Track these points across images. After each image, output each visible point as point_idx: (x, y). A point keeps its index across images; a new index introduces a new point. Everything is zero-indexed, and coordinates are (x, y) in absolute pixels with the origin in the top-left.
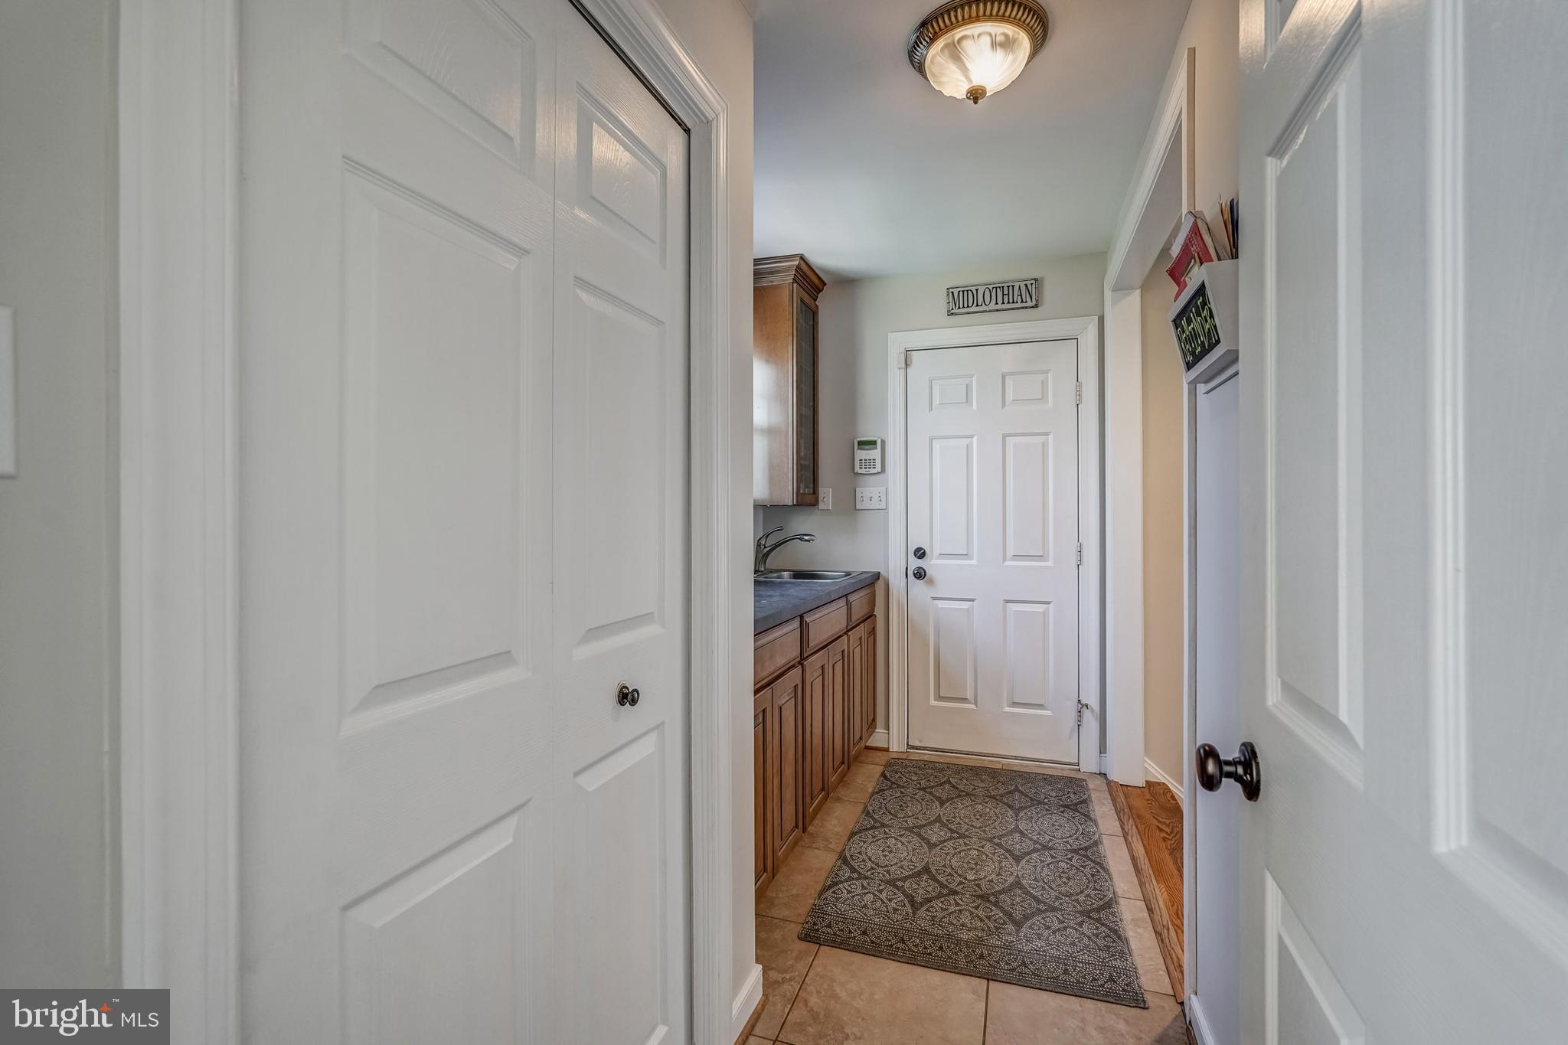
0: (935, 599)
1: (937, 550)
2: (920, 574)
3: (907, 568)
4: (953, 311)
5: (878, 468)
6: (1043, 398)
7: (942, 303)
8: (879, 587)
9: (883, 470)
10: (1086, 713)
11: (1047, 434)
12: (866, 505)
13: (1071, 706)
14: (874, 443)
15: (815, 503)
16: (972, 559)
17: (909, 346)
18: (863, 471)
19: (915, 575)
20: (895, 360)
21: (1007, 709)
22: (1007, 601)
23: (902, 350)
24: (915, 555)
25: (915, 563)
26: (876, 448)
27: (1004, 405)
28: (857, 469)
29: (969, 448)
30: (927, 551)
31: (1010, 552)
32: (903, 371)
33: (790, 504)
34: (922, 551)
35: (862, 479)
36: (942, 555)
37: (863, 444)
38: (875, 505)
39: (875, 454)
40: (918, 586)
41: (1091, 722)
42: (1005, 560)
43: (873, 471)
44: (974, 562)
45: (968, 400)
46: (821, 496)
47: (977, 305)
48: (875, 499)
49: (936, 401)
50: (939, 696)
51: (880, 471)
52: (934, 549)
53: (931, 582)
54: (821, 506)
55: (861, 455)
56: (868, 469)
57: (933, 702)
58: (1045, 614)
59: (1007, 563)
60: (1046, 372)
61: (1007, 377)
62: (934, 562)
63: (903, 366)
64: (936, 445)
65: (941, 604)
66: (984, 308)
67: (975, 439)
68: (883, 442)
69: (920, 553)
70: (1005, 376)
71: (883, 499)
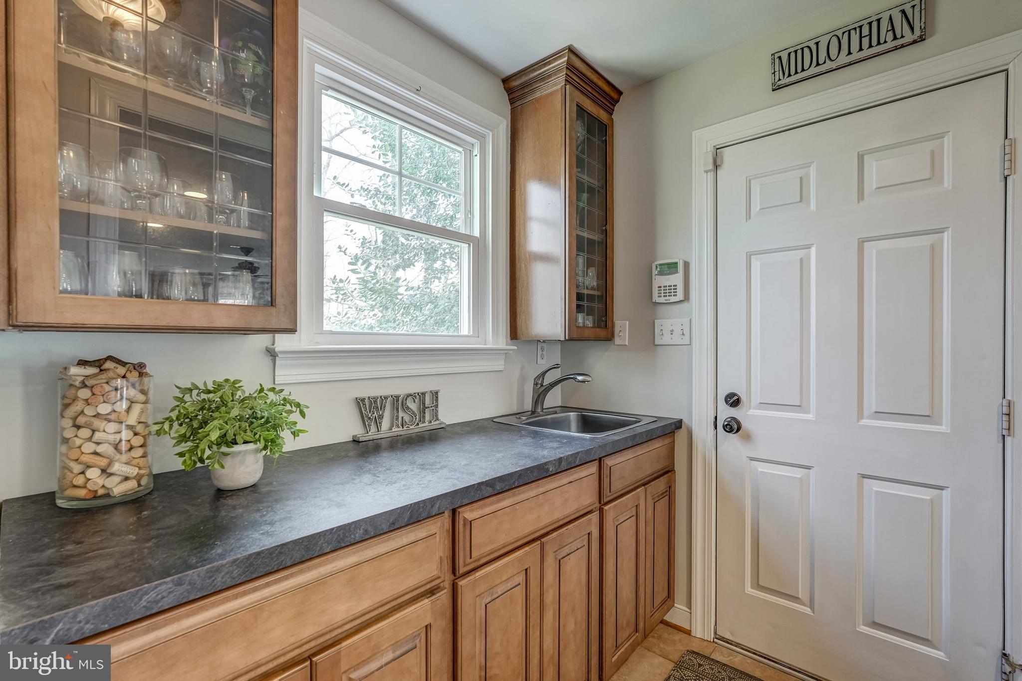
0: (752, 459)
1: (756, 398)
2: (733, 427)
3: (716, 418)
4: (780, 83)
5: (680, 296)
6: (936, 178)
7: (764, 75)
8: (680, 437)
9: (687, 297)
12: (667, 339)
14: (675, 266)
15: (609, 338)
16: (807, 412)
17: (719, 142)
18: (662, 300)
19: (724, 427)
20: (700, 162)
21: (864, 630)
22: (864, 476)
23: (710, 149)
24: (727, 402)
25: (726, 413)
26: (677, 272)
27: (861, 196)
28: (656, 298)
29: (803, 264)
30: (744, 398)
31: (870, 405)
32: (711, 175)
33: (562, 339)
34: (736, 398)
35: (661, 310)
36: (763, 405)
37: (662, 268)
38: (676, 340)
39: (676, 279)
40: (730, 442)
42: (860, 416)
43: (673, 299)
44: (810, 417)
45: (803, 197)
47: (818, 64)
48: (677, 331)
49: (756, 207)
50: (758, 584)
51: (682, 299)
52: (752, 397)
53: (748, 437)
54: (617, 341)
55: (660, 281)
56: (667, 298)
57: (749, 590)
58: (934, 506)
59: (865, 422)
60: (941, 136)
61: (866, 157)
62: (752, 412)
63: (712, 169)
64: (756, 263)
65: (762, 468)
66: (829, 65)
67: (813, 249)
68: (687, 265)
69: (734, 401)
70: (863, 156)
71: (687, 332)
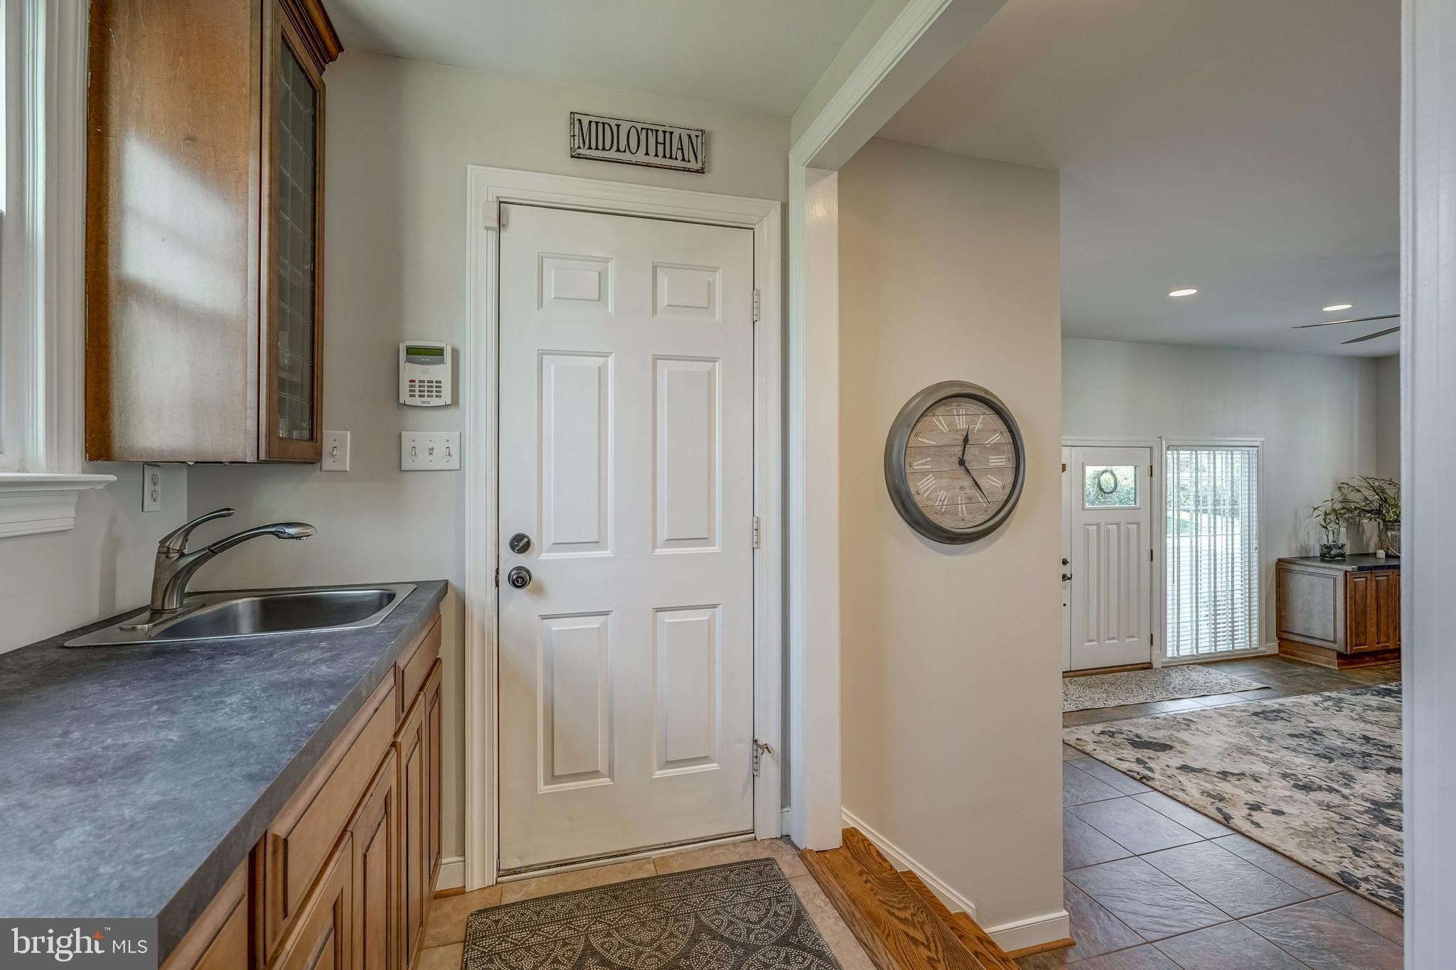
0: (545, 617)
1: (549, 537)
2: (520, 579)
3: (497, 570)
4: (580, 151)
5: (446, 398)
6: (708, 308)
7: (560, 138)
8: (448, 609)
9: (455, 401)
10: (766, 759)
11: (714, 360)
12: (423, 461)
13: (745, 748)
14: (439, 352)
15: (315, 459)
16: (605, 548)
17: (506, 194)
18: (417, 401)
19: (511, 581)
20: (478, 216)
21: (658, 774)
22: (658, 610)
23: (492, 198)
24: (513, 547)
25: (511, 561)
26: (442, 362)
27: (655, 311)
28: (405, 397)
29: (601, 371)
30: (534, 540)
31: (663, 534)
32: (492, 235)
33: (251, 458)
34: (525, 540)
35: (411, 416)
36: (558, 545)
37: (416, 353)
38: (438, 462)
39: (440, 372)
40: (518, 603)
41: (770, 767)
42: (654, 547)
43: (434, 402)
44: (608, 553)
45: (601, 297)
46: (327, 444)
47: (618, 150)
48: (440, 451)
49: (550, 292)
50: (553, 775)
51: (449, 402)
52: (543, 538)
53: (540, 591)
54: (328, 463)
55: (412, 371)
56: (426, 399)
57: (543, 788)
58: (710, 623)
59: (659, 551)
60: (713, 269)
61: (659, 270)
62: (545, 556)
63: (495, 225)
64: (550, 363)
65: (555, 626)
66: (626, 156)
67: (611, 360)
68: (455, 353)
69: (521, 544)
70: (656, 267)
71: (455, 452)
